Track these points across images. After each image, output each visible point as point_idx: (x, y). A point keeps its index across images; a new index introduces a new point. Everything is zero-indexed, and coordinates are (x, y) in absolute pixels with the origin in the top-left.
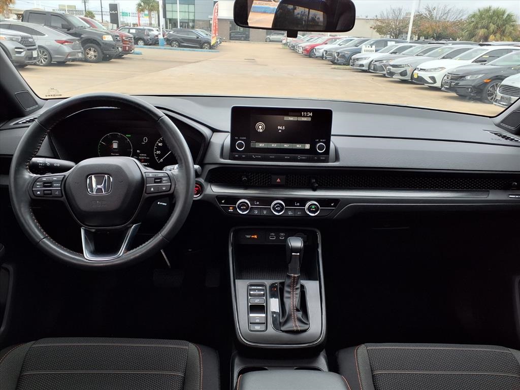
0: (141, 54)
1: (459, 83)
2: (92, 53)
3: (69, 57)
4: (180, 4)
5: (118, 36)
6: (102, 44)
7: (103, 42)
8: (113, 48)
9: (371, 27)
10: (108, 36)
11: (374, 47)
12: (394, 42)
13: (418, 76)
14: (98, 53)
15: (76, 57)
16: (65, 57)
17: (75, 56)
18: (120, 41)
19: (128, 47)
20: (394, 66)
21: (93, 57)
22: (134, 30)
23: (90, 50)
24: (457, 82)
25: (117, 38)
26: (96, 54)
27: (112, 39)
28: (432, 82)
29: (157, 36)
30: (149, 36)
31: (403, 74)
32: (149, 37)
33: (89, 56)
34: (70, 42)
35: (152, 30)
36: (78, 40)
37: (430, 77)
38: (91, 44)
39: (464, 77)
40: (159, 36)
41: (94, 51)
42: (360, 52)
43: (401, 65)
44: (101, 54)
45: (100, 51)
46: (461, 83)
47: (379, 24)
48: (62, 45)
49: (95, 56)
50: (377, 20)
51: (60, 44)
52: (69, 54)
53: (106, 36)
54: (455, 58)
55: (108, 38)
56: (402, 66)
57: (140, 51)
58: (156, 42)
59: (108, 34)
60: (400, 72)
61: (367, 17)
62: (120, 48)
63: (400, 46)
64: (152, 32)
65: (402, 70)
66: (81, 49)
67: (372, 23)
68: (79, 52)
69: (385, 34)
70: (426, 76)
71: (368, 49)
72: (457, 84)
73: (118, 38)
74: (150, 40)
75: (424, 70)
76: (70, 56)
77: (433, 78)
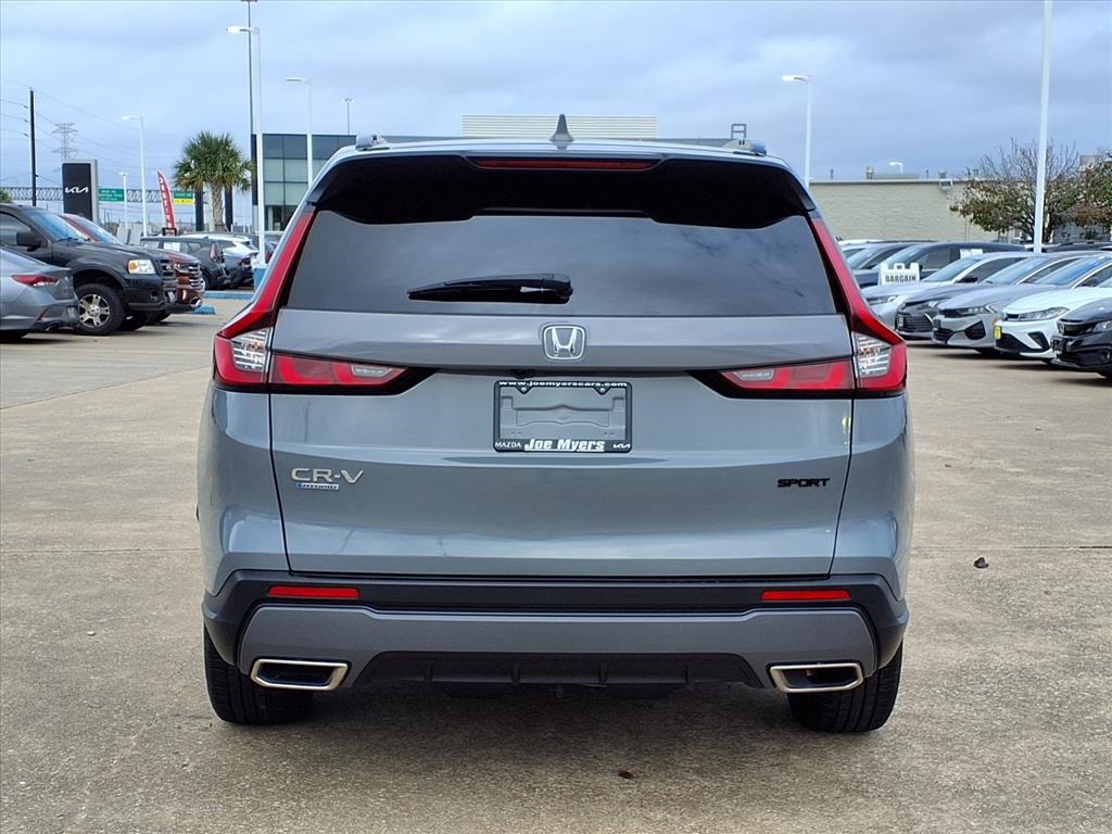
0: (214, 313)
1: (1081, 341)
2: (95, 308)
3: (45, 320)
4: (314, 159)
5: (167, 261)
6: (125, 285)
7: (127, 277)
8: (155, 294)
9: (954, 209)
10: (142, 262)
11: (915, 267)
12: (980, 251)
13: (1003, 335)
14: (112, 310)
15: (63, 318)
16: (34, 319)
17: (60, 315)
18: (170, 274)
19: (188, 290)
20: (949, 313)
21: (96, 320)
22: (178, 244)
23: (90, 300)
24: (1076, 338)
25: (164, 268)
26: (106, 311)
27: (152, 271)
28: (1040, 347)
29: (247, 261)
30: (223, 261)
31: (976, 332)
32: (224, 265)
33: (86, 317)
34: (51, 280)
35: (231, 244)
36: (68, 274)
37: (1031, 335)
38: (92, 286)
39: (1093, 325)
40: (253, 261)
41: (102, 304)
42: (876, 284)
43: (967, 309)
44: (119, 310)
45: (118, 303)
46: (1089, 340)
47: (979, 195)
48: (30, 289)
49: (103, 317)
50: (973, 184)
51: (25, 286)
52: (47, 311)
53: (136, 262)
54: (1103, 284)
55: (143, 268)
56: (970, 311)
57: (210, 306)
58: (244, 278)
59: (141, 255)
60: (964, 328)
61: (943, 176)
62: (171, 294)
63: (988, 261)
64: (232, 249)
65: (969, 322)
66: (72, 297)
67: (960, 196)
68: (70, 306)
69: (1002, 227)
70: (1021, 332)
71: (895, 272)
72: (1078, 343)
73: (168, 267)
74: (228, 273)
75: (1015, 316)
76: (47, 317)
77: (1038, 337)
